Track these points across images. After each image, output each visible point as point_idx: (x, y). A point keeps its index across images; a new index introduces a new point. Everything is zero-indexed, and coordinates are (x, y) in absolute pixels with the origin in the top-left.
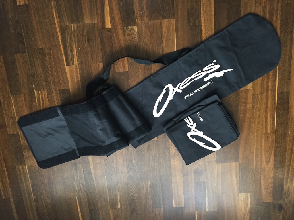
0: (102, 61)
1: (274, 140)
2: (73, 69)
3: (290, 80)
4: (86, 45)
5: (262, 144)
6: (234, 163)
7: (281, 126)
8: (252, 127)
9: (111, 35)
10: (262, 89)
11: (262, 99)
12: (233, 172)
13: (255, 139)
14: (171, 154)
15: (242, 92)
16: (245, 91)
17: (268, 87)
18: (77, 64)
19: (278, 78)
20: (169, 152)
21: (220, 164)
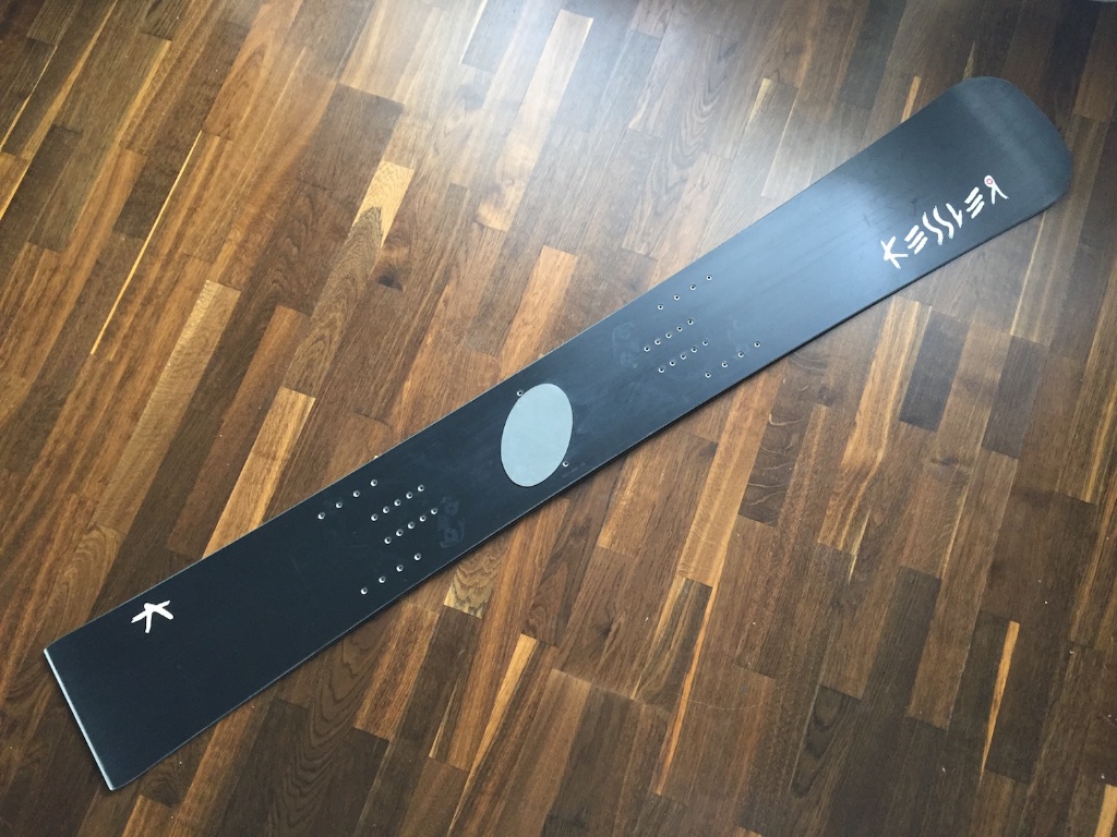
0: (595, 550)
1: (212, 111)
2: (696, 570)
3: (97, 262)
4: (622, 620)
5: (251, 112)
6: (355, 85)
7: (177, 142)
8: (256, 171)
9: (531, 614)
10: (183, 268)
11: (195, 241)
12: (367, 61)
13: (263, 134)
14: (523, 185)
15: (238, 283)
16: (230, 282)
17: (164, 267)
18: (678, 576)
19: (126, 278)
20: (525, 194)
21: (395, 99)
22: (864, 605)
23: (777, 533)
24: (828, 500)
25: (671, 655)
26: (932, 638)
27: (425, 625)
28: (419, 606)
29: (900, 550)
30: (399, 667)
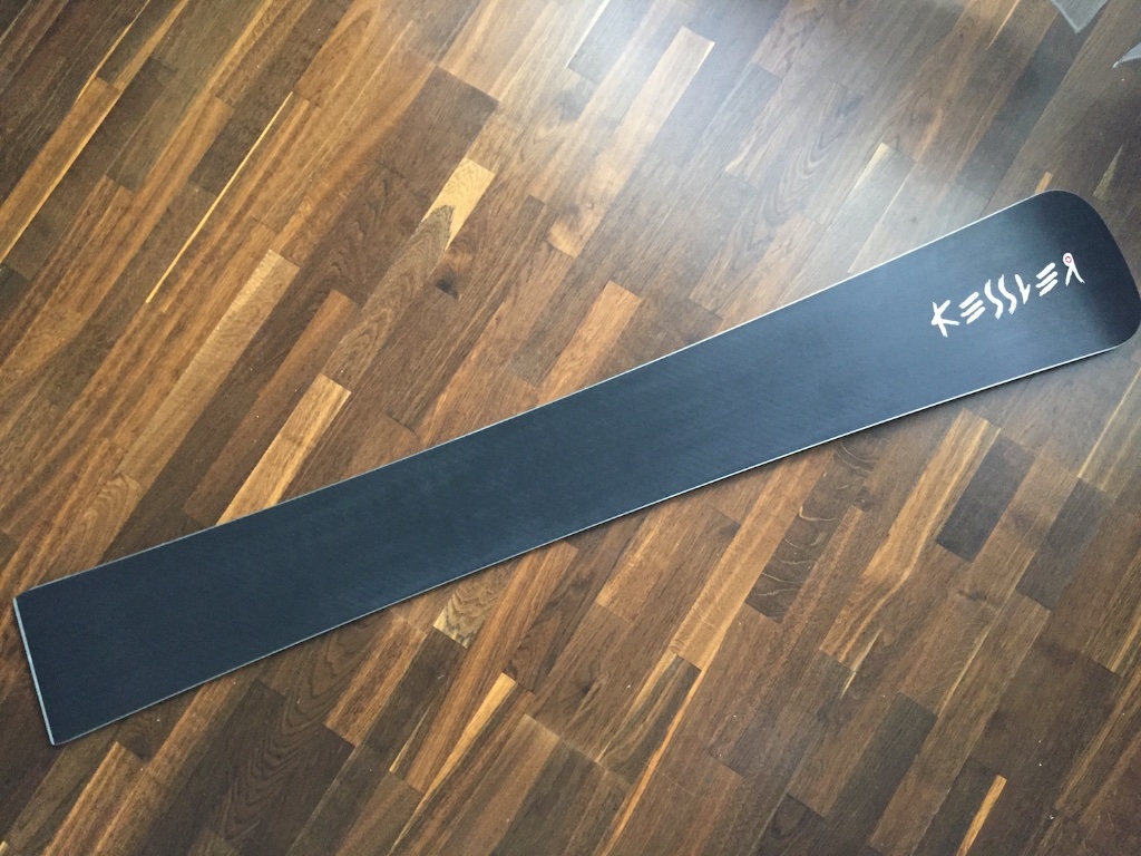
22: (851, 723)
23: (779, 631)
24: (840, 610)
25: (645, 727)
26: (912, 774)
27: (412, 641)
28: (409, 622)
29: (902, 677)
30: (378, 678)
